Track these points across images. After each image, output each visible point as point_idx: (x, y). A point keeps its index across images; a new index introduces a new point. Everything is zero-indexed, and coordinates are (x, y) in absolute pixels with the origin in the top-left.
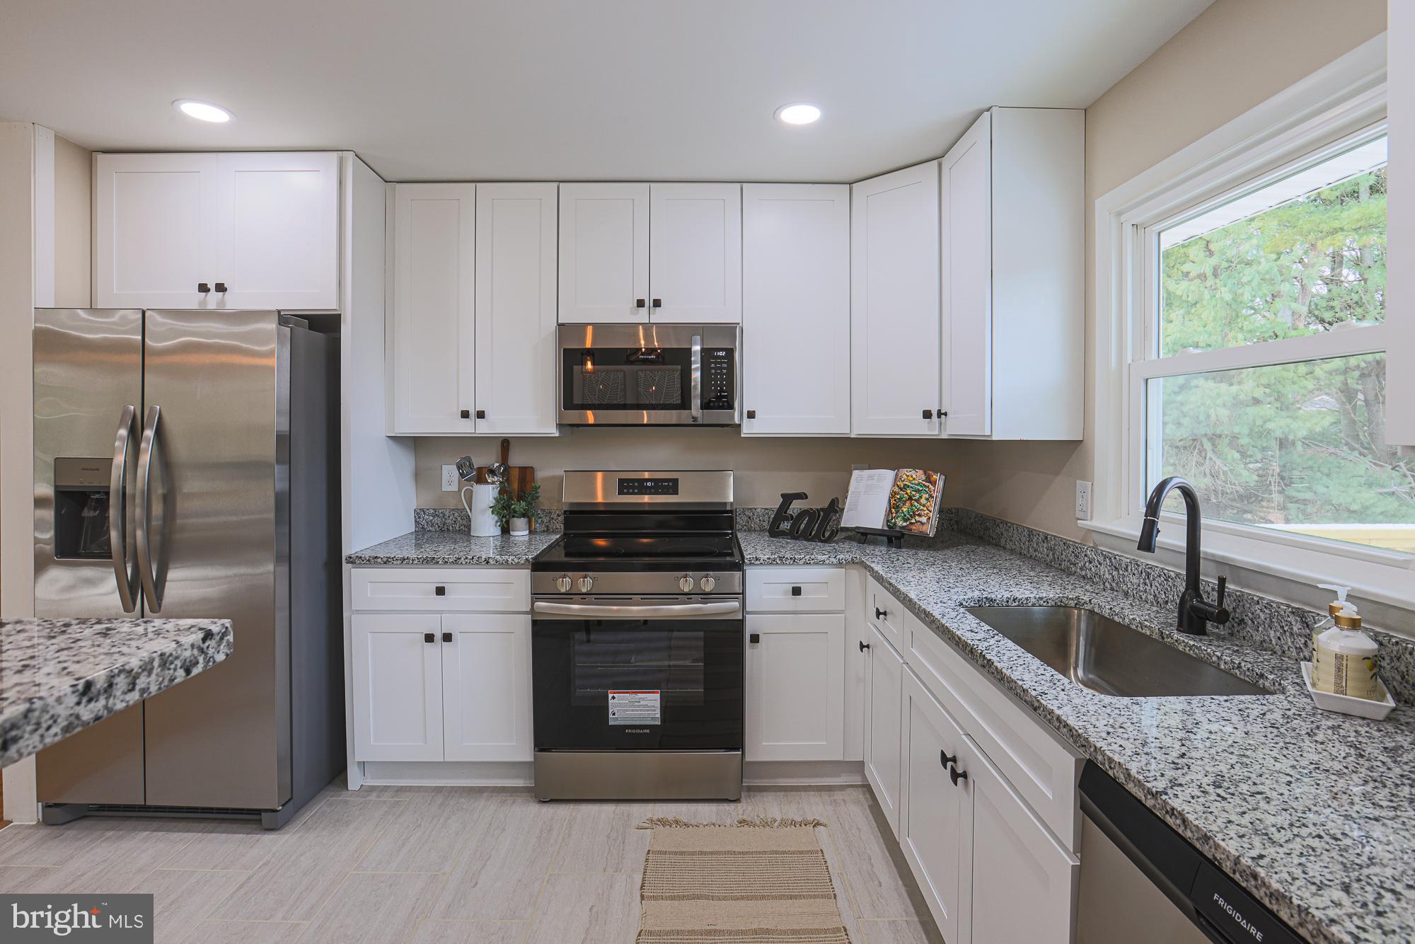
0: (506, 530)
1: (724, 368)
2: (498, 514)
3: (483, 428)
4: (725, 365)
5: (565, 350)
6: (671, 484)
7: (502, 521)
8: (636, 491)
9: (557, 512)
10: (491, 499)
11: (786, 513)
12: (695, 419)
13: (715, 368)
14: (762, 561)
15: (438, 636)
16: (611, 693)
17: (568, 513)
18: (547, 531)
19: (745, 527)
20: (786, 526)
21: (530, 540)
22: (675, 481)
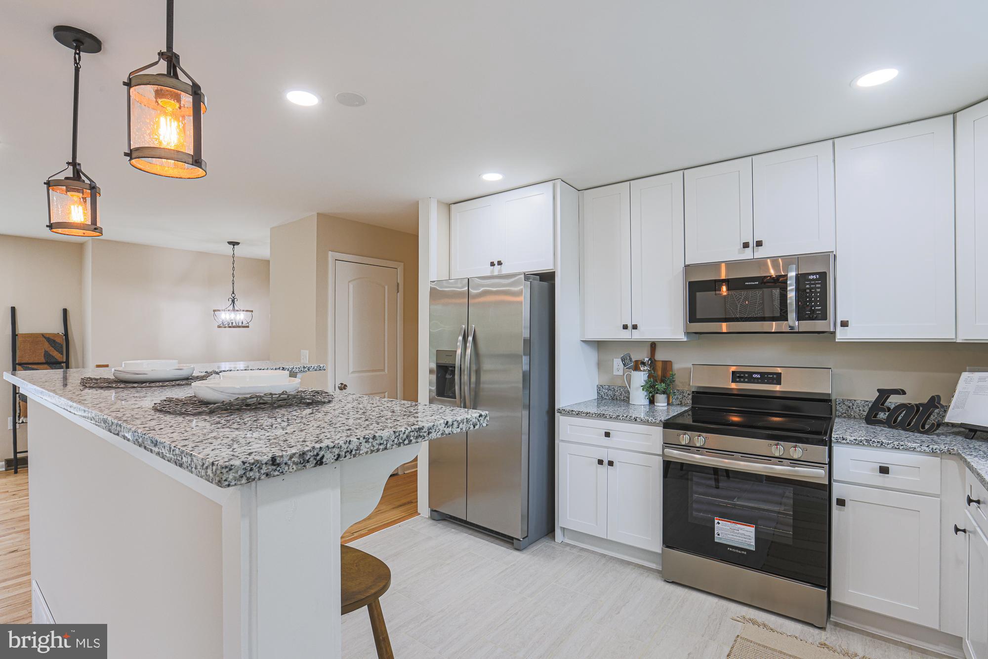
0: (652, 401)
1: (818, 288)
2: (647, 390)
3: (636, 335)
4: (819, 286)
5: (689, 282)
6: (775, 376)
7: (649, 396)
8: (746, 380)
9: (688, 392)
10: (643, 381)
11: (883, 404)
12: (792, 328)
13: (810, 289)
14: (848, 441)
15: (606, 462)
16: (717, 519)
17: (695, 393)
18: (681, 404)
19: (845, 415)
20: (882, 416)
21: (668, 408)
22: (779, 375)
